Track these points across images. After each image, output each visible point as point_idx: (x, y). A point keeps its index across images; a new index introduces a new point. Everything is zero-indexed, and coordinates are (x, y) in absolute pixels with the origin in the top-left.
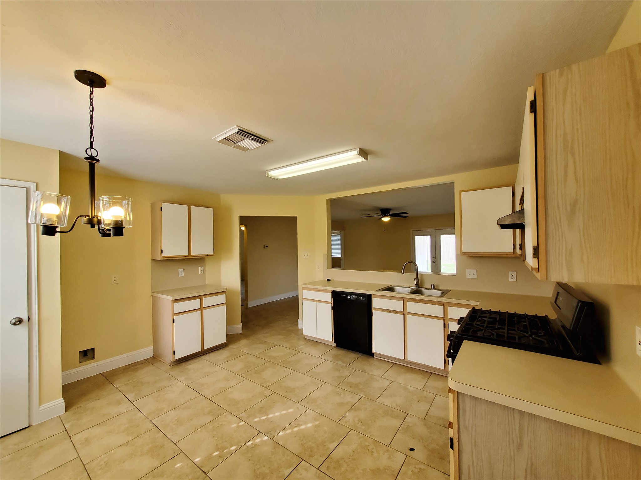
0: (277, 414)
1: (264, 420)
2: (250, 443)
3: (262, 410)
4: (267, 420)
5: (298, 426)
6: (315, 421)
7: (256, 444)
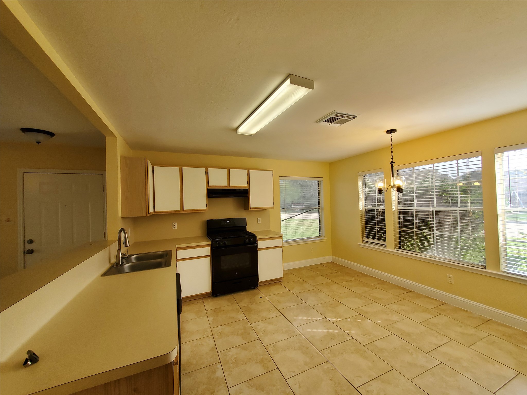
0: (320, 330)
1: (331, 329)
2: (340, 319)
3: (332, 337)
4: (328, 329)
5: (308, 319)
6: (295, 319)
7: (335, 318)
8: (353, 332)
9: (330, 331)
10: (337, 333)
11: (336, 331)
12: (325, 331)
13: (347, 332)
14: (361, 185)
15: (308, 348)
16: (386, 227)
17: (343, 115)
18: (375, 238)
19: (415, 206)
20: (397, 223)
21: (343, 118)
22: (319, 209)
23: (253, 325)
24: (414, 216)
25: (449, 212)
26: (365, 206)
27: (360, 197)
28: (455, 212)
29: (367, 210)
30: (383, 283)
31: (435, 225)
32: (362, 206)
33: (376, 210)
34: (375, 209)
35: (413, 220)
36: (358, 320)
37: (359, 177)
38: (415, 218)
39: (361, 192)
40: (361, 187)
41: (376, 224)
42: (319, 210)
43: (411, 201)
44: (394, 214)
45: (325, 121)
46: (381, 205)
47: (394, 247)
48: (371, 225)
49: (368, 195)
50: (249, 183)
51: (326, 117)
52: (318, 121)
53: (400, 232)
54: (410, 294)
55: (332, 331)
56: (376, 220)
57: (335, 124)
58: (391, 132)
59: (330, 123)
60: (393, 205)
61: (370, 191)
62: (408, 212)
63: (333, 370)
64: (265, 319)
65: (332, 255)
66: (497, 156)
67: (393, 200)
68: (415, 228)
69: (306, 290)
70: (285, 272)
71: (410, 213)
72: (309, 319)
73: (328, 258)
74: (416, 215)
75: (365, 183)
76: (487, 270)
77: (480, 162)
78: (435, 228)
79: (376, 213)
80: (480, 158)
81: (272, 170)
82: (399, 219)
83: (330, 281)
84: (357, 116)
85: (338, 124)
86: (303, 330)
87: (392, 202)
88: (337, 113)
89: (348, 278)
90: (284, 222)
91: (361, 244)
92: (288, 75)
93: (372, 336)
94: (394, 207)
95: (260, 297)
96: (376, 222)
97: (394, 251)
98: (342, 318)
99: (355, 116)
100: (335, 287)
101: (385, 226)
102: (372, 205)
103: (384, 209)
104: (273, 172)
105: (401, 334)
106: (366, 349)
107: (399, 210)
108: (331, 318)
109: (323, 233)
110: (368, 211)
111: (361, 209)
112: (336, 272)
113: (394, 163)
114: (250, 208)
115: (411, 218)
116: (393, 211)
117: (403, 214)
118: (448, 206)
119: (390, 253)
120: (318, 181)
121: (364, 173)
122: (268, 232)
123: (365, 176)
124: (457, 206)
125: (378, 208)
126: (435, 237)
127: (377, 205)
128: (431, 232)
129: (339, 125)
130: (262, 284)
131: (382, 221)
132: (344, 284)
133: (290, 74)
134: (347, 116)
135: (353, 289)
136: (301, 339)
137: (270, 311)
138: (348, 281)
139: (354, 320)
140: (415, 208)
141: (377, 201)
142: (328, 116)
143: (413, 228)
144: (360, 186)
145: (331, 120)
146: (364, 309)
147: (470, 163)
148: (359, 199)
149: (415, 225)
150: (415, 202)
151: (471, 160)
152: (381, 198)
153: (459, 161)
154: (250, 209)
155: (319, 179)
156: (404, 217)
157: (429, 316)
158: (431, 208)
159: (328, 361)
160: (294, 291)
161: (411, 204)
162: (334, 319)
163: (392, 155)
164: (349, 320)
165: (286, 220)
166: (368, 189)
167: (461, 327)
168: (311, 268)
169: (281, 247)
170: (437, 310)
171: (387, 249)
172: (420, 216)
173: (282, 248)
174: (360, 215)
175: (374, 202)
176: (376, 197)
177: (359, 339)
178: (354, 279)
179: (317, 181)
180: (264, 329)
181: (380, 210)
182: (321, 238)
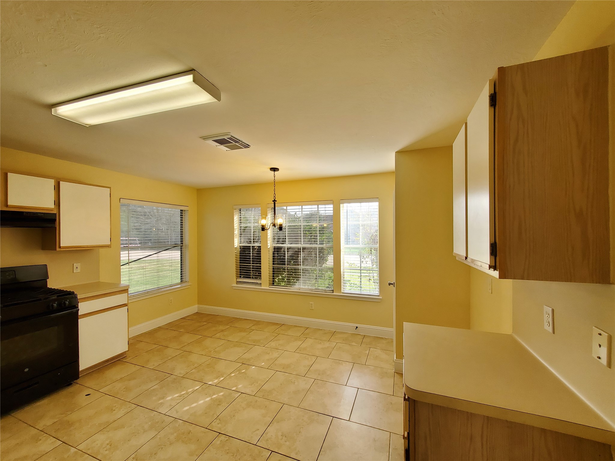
0: (202, 402)
1: (214, 394)
2: (222, 379)
3: (218, 402)
4: (210, 396)
5: (181, 395)
6: (162, 403)
7: (217, 378)
8: (240, 386)
9: (214, 396)
10: (223, 395)
11: (222, 394)
12: (208, 399)
13: (234, 389)
14: (237, 219)
15: (190, 431)
16: (262, 265)
17: (237, 141)
18: (250, 278)
19: (287, 243)
20: (271, 260)
21: (236, 144)
22: (181, 246)
23: (81, 447)
24: (286, 253)
25: (311, 248)
26: (240, 243)
27: (235, 233)
28: (315, 249)
29: (241, 247)
30: (258, 323)
31: (302, 261)
32: (237, 243)
33: (251, 248)
34: (250, 246)
35: (285, 256)
36: (243, 371)
37: (234, 211)
38: (286, 255)
39: (236, 227)
40: (237, 222)
41: (251, 262)
42: (181, 248)
43: (283, 239)
44: (269, 251)
45: (214, 141)
46: (257, 242)
47: (268, 284)
48: (247, 264)
49: (244, 231)
50: (58, 203)
51: (216, 136)
52: (205, 138)
53: (273, 269)
54: (283, 327)
55: (217, 395)
56: (251, 258)
57: (225, 147)
58: (274, 169)
59: (219, 144)
60: (268, 242)
61: (246, 227)
62: (281, 249)
63: (228, 440)
64: (104, 427)
65: (198, 304)
66: (341, 205)
67: (269, 237)
68: (286, 264)
69: (170, 358)
70: (131, 342)
71: (283, 250)
72: (183, 394)
73: (194, 309)
74: (288, 251)
75: (240, 218)
76: (334, 294)
77: (332, 209)
78: (302, 263)
79: (251, 251)
80: (332, 206)
81: (110, 188)
82: (273, 256)
83: (201, 336)
84: (250, 146)
85: (227, 148)
86: (177, 412)
87: (268, 239)
88: (231, 136)
89: (221, 327)
90: (127, 266)
91: (235, 285)
92: (191, 69)
93: (259, 382)
94: (269, 244)
95: (86, 395)
96: (251, 260)
97: (268, 288)
98: (225, 376)
99: (248, 145)
100: (208, 342)
101: (260, 264)
102: (247, 241)
103: (260, 247)
104: (110, 190)
105: (283, 368)
106: (257, 398)
107: (274, 247)
108: (213, 381)
109: (187, 277)
110: (244, 249)
111: (236, 247)
112: (205, 323)
113: (276, 201)
114: (60, 247)
115: (282, 255)
116: (268, 248)
117: (277, 251)
118: (311, 244)
119: (265, 291)
120: (181, 210)
121: (240, 207)
122: (98, 285)
123: (240, 211)
124: (317, 244)
125: (253, 245)
126: (302, 271)
127: (252, 242)
128: (299, 267)
129: (229, 149)
130: (85, 374)
131: (257, 259)
132: (218, 335)
133: (194, 70)
134: (241, 143)
135: (230, 338)
136: (177, 426)
137: (114, 409)
138: (222, 331)
139: (238, 373)
140: (287, 245)
141: (252, 238)
142: (220, 136)
143: (285, 264)
144: (235, 220)
145: (222, 142)
146: (246, 356)
147: (327, 209)
148: (234, 235)
149: (286, 262)
150: (287, 240)
151: (327, 206)
152: (257, 234)
153: (320, 206)
154: (58, 249)
155: (183, 208)
156: (277, 254)
157: (300, 343)
158: (299, 246)
159: (220, 433)
160: (151, 366)
161: (284, 242)
162: (216, 381)
163: (275, 193)
164: (233, 375)
165: (130, 264)
166: (243, 225)
167: (321, 343)
168: (171, 326)
169: (125, 305)
170: (304, 335)
171: (262, 288)
172: (290, 253)
173: (127, 307)
174: (235, 253)
175: (250, 239)
176: (252, 233)
177: (248, 391)
178: (229, 327)
179: (179, 210)
180: (107, 442)
181: (256, 247)
182: (184, 285)
